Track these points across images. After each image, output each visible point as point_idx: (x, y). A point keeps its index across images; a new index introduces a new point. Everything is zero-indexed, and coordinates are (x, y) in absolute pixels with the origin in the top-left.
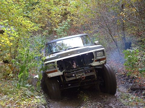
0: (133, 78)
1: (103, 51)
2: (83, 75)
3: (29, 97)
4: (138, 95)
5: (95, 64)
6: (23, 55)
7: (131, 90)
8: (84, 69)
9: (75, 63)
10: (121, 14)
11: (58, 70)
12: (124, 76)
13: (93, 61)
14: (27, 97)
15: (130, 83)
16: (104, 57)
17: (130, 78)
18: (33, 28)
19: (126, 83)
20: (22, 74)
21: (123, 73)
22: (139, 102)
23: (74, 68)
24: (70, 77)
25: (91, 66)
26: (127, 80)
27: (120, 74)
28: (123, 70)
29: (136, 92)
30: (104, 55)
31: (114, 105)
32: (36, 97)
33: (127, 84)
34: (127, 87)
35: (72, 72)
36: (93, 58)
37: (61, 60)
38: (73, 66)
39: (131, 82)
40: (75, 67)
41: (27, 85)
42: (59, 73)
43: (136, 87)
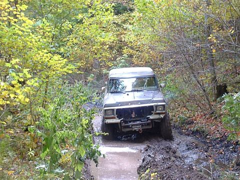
0: (237, 142)
1: (164, 105)
6: (48, 117)
7: (237, 165)
9: (134, 113)
10: (210, 38)
11: (116, 117)
12: (221, 141)
15: (232, 152)
16: (164, 112)
17: (232, 144)
19: (227, 153)
20: (48, 150)
21: (218, 136)
26: (227, 146)
28: (218, 131)
30: (164, 110)
33: (229, 156)
34: (229, 160)
36: (153, 110)
38: (132, 115)
39: (235, 151)
41: (57, 170)
42: (117, 121)
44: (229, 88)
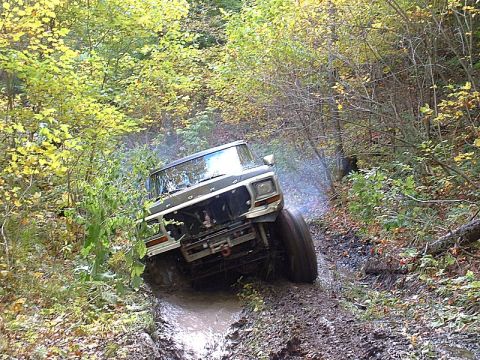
0: (368, 241)
1: (270, 179)
2: (226, 243)
3: (110, 307)
4: (384, 287)
5: (254, 213)
6: (94, 196)
7: (367, 273)
8: (228, 228)
9: (207, 217)
10: (335, 87)
11: (169, 237)
12: (346, 239)
13: (249, 206)
14: (106, 307)
15: (361, 255)
16: (275, 194)
17: (360, 244)
18: (121, 127)
19: (353, 256)
20: (92, 245)
21: (342, 231)
22: (391, 306)
23: (206, 229)
24: (199, 251)
25: (245, 220)
26: (354, 247)
27: (335, 232)
28: (342, 224)
29: (380, 280)
30: (275, 190)
31: (332, 320)
32: (129, 307)
33: (356, 259)
34: (355, 266)
35: (202, 238)
36: (249, 198)
37: (172, 212)
38: (205, 223)
39: (365, 254)
40: (208, 226)
41: (106, 275)
42: (172, 244)
43: (379, 266)
44: (360, 163)
